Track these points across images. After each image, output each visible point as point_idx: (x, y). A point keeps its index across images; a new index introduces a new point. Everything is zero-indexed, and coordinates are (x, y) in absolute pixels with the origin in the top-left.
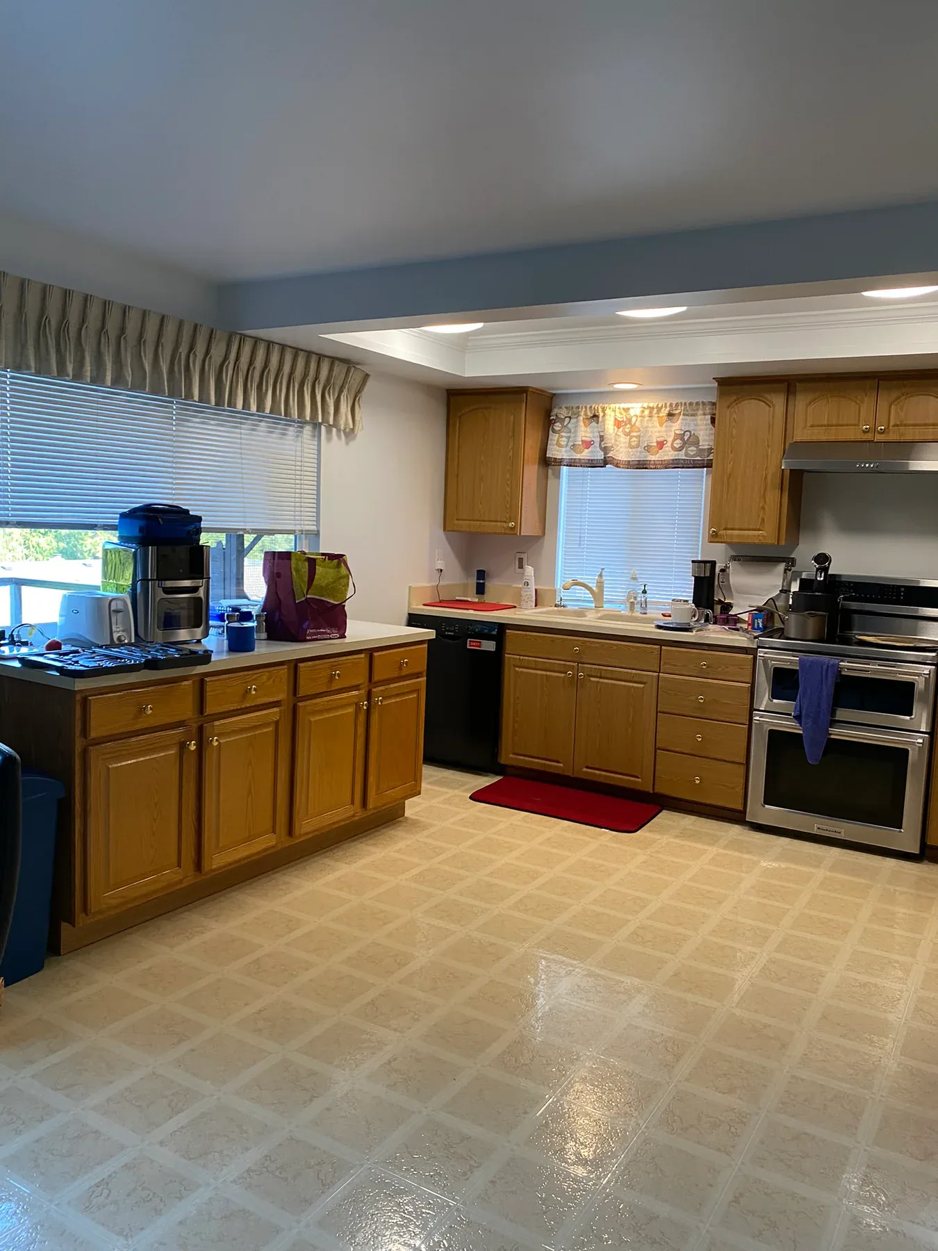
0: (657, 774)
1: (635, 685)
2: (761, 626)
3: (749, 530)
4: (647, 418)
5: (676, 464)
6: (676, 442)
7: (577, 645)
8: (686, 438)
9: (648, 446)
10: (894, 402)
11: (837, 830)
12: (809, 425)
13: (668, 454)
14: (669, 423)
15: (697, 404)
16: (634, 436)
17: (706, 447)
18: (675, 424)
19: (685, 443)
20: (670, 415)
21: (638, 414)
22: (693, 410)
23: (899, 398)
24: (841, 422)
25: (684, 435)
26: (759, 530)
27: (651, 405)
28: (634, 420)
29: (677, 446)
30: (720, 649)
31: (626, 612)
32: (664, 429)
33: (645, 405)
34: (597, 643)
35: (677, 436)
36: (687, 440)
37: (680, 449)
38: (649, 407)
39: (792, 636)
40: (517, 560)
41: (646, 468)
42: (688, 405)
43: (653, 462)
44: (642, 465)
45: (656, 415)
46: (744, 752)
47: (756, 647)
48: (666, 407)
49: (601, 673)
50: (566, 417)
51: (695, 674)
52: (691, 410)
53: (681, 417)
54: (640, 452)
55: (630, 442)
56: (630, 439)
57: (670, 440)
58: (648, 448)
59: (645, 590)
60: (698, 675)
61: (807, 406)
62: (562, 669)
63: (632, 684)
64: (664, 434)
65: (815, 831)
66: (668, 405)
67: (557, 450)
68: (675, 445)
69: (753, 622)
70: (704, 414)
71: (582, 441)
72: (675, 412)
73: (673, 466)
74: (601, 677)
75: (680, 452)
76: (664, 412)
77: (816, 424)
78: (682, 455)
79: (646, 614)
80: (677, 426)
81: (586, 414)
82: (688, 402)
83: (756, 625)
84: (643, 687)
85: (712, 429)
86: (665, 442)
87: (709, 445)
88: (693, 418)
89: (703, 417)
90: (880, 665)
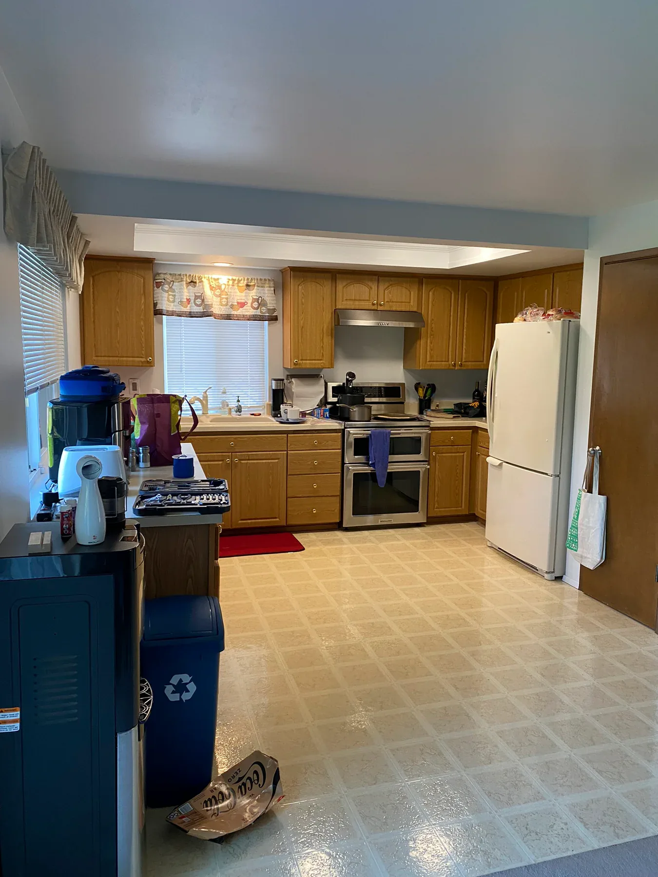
0: (289, 513)
1: (272, 461)
2: (328, 416)
3: (315, 360)
4: (231, 286)
5: (255, 318)
6: (254, 304)
7: (232, 441)
8: (260, 301)
9: (232, 305)
10: (387, 288)
11: (390, 520)
12: (344, 299)
13: (248, 311)
14: (247, 291)
15: (265, 280)
16: (223, 298)
17: (272, 308)
18: (252, 292)
19: (259, 305)
20: (247, 285)
21: (226, 283)
22: (262, 284)
23: (388, 287)
24: (361, 299)
25: (258, 299)
26: (321, 360)
27: (234, 278)
28: (223, 287)
29: (256, 306)
30: (323, 431)
31: (227, 416)
32: (243, 294)
33: (231, 278)
34: (246, 437)
35: (254, 300)
36: (260, 302)
37: (257, 309)
38: (233, 279)
39: (357, 419)
40: (131, 384)
41: (231, 319)
42: (259, 280)
43: (235, 316)
44: (228, 317)
45: (237, 285)
46: (339, 489)
47: (343, 428)
48: (244, 280)
49: (249, 457)
50: (171, 281)
51: (309, 449)
52: (261, 283)
53: (256, 287)
54: (229, 309)
55: (221, 302)
56: (221, 300)
57: (250, 302)
58: (232, 306)
59: (238, 400)
60: (312, 449)
61: (343, 287)
62: (220, 459)
63: (270, 461)
64: (244, 298)
65: (380, 523)
66: (246, 279)
67: (165, 304)
68: (254, 306)
69: (324, 414)
70: (270, 287)
71: (187, 299)
72: (250, 284)
73: (254, 319)
74: (249, 460)
75: (257, 311)
76: (243, 284)
77: (348, 299)
78: (258, 312)
79: (240, 415)
80: (253, 293)
81: (186, 281)
82: (259, 278)
83: (325, 415)
84: (278, 462)
85: (274, 297)
86: (246, 303)
87: (273, 307)
88: (262, 288)
89: (269, 288)
90: (405, 430)
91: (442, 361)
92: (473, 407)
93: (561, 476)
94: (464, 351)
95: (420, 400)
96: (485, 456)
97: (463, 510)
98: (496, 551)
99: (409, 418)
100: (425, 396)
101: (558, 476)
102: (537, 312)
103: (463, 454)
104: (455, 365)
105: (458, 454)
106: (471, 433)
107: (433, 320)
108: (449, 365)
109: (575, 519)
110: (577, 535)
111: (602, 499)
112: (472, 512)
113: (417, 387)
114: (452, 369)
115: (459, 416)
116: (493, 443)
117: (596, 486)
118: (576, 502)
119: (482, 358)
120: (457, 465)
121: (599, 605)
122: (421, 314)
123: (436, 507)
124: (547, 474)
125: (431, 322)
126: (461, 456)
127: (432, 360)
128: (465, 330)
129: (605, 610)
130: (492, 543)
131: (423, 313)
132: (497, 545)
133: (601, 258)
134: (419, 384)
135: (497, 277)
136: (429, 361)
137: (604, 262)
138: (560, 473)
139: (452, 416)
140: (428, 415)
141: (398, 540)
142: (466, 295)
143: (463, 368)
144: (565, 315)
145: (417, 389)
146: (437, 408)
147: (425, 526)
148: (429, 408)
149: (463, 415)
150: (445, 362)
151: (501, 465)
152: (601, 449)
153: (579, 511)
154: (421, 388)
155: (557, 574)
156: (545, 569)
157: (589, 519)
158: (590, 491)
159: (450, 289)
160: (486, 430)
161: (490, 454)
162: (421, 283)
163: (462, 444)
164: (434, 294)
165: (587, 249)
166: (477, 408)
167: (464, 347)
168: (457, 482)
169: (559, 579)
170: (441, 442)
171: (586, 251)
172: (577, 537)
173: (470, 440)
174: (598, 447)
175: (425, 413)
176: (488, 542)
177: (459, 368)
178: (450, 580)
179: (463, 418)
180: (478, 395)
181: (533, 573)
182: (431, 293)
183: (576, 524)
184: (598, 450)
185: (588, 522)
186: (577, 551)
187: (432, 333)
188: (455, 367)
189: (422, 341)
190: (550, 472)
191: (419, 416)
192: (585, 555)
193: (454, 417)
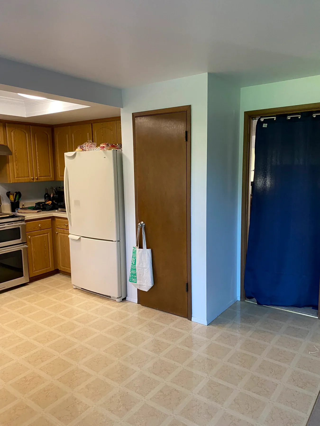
90: (8, 224)
91: (25, 177)
92: (48, 204)
93: (120, 241)
94: (38, 170)
95: (11, 203)
96: (67, 234)
97: (51, 268)
98: (80, 290)
99: (8, 216)
100: (15, 200)
101: (119, 241)
102: (91, 146)
103: (47, 234)
104: (33, 179)
105: (44, 235)
106: (51, 221)
107: (16, 150)
108: (30, 179)
109: (134, 265)
110: (136, 273)
111: (149, 251)
112: (56, 269)
113: (8, 194)
114: (32, 182)
115: (40, 211)
116: (71, 226)
117: (145, 244)
118: (132, 254)
119: (49, 174)
120: (45, 242)
121: (153, 310)
122: (7, 146)
123: (34, 271)
124: (112, 241)
125: (15, 151)
126: (46, 235)
127: (18, 176)
128: (37, 157)
129: (159, 313)
130: (76, 286)
131: (8, 146)
132: (80, 287)
133: (132, 113)
134: (9, 192)
135: (53, 125)
136: (16, 178)
137: (135, 116)
138: (120, 239)
139: (36, 211)
140: (19, 212)
141: (14, 299)
142: (35, 135)
143: (38, 180)
144: (112, 147)
145: (8, 196)
146: (23, 207)
147: (28, 285)
148: (19, 207)
149: (42, 210)
150: (27, 177)
151: (80, 239)
152: (144, 223)
153: (135, 260)
154: (11, 195)
155: (123, 297)
156: (117, 296)
157: (143, 263)
158: (141, 247)
159: (25, 131)
160: (66, 219)
161: (69, 233)
162: (4, 126)
163: (45, 228)
164: (14, 133)
165: (123, 108)
166: (51, 204)
167: (38, 167)
168: (45, 252)
169: (124, 299)
170: (32, 228)
171: (121, 109)
172: (136, 275)
173: (50, 225)
174: (142, 222)
175: (17, 211)
176: (74, 286)
177: (36, 181)
178: (63, 320)
179: (43, 212)
180: (47, 197)
181: (108, 299)
182: (12, 133)
183: (135, 267)
184: (143, 224)
185: (143, 265)
186: (136, 283)
187: (16, 159)
188: (34, 180)
189: (10, 164)
190: (115, 239)
191: (14, 213)
192: (142, 284)
193: (38, 212)
